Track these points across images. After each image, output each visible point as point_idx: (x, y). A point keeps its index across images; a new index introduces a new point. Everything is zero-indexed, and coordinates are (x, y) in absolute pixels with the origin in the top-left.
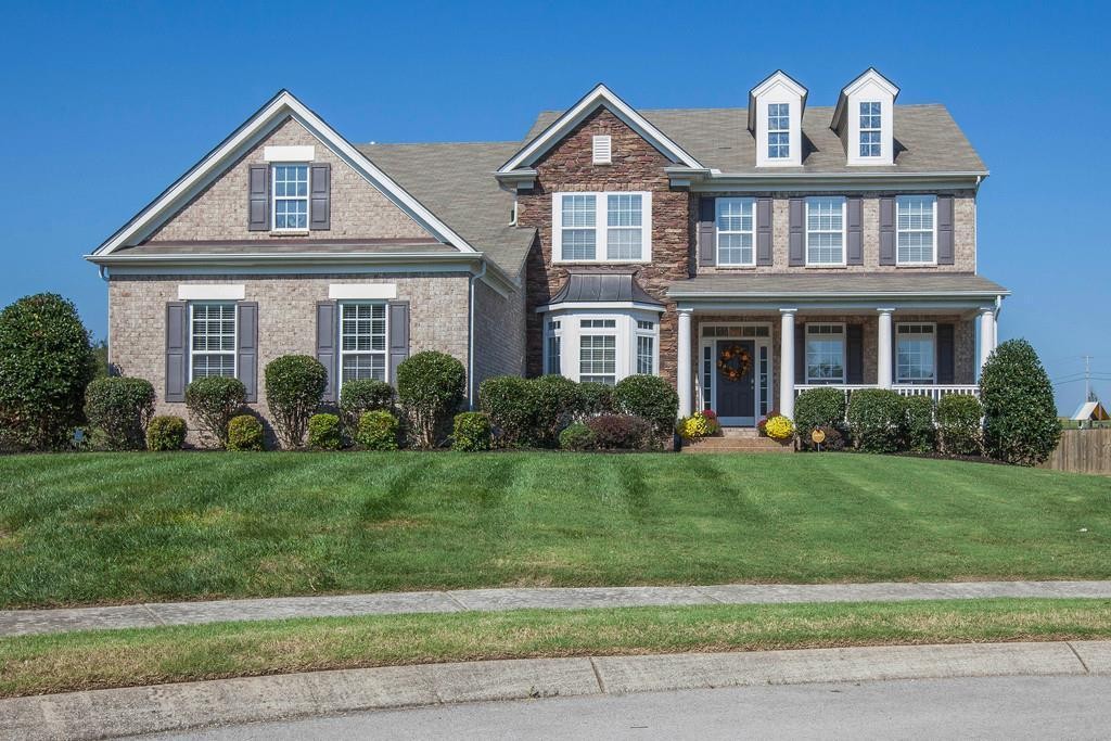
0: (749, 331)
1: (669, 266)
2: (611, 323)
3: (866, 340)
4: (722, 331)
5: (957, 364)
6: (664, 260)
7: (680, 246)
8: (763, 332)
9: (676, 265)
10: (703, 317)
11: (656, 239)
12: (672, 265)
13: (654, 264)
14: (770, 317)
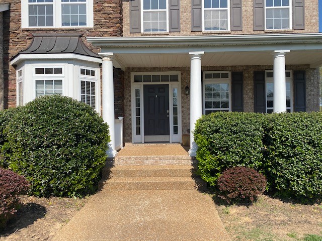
0: (165, 78)
1: (105, 30)
2: (59, 71)
3: (245, 82)
4: (147, 79)
5: (308, 98)
6: (102, 26)
7: (114, 16)
8: (174, 79)
9: (111, 29)
10: (133, 68)
11: (96, 11)
12: (108, 30)
13: (96, 29)
14: (179, 68)
